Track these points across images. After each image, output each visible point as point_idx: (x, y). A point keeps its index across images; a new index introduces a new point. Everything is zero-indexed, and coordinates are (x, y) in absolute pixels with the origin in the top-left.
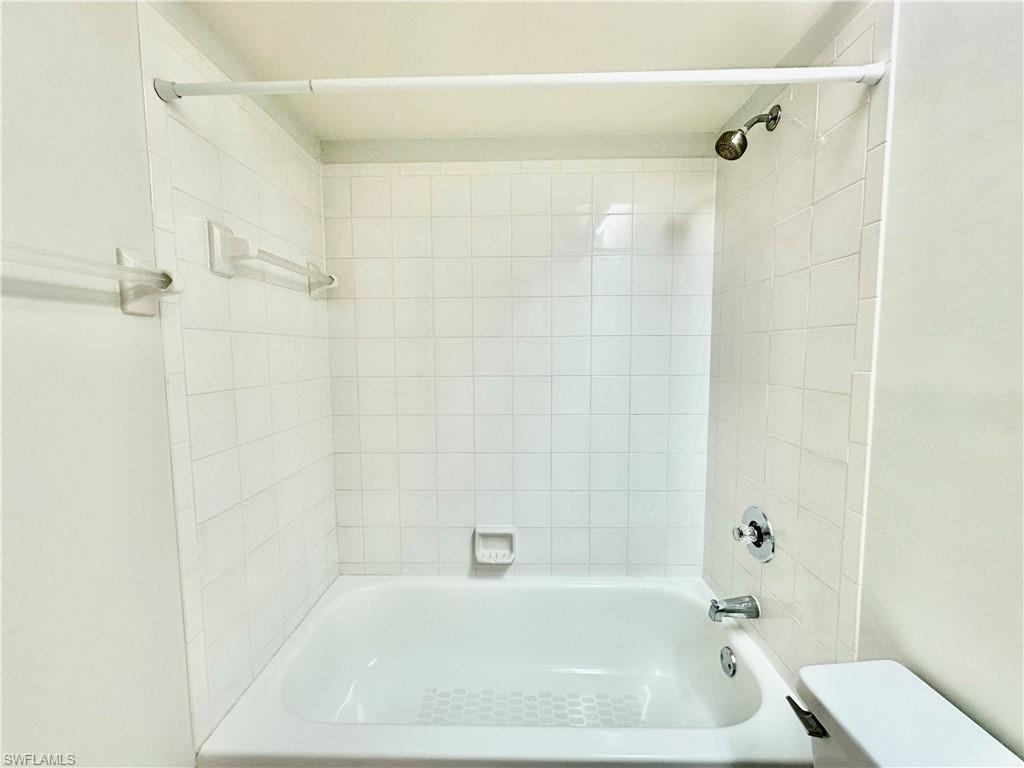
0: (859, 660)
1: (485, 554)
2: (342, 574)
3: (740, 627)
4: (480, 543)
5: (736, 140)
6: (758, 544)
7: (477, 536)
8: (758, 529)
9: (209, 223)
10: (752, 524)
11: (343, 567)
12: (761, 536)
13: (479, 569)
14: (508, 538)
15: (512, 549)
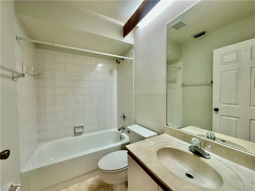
0: (134, 124)
1: (77, 131)
2: (39, 143)
3: (122, 132)
4: (76, 129)
5: (119, 61)
6: (124, 118)
7: (76, 127)
8: (124, 116)
9: (22, 63)
10: (123, 116)
11: (40, 141)
12: (124, 117)
13: (76, 134)
14: (82, 127)
15: (83, 129)
